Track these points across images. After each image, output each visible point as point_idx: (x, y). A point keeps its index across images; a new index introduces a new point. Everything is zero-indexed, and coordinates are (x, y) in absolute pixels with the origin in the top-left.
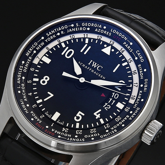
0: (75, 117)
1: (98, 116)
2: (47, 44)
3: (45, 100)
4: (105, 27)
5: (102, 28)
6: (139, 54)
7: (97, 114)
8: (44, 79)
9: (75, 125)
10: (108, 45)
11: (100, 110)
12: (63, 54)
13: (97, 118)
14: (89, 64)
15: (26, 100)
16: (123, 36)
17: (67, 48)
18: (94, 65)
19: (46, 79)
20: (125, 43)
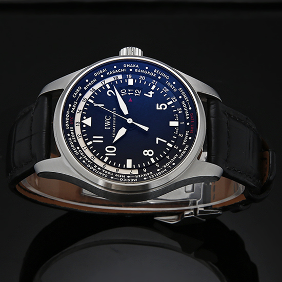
0: (164, 109)
1: (151, 93)
2: (114, 174)
3: (166, 142)
4: (69, 135)
5: (70, 137)
6: (76, 94)
8: (148, 154)
9: (171, 105)
10: (82, 124)
11: (145, 94)
12: (115, 155)
13: (153, 93)
14: (110, 128)
15: (177, 155)
16: (68, 116)
17: (106, 154)
18: (108, 123)
19: (146, 153)
20: (72, 111)
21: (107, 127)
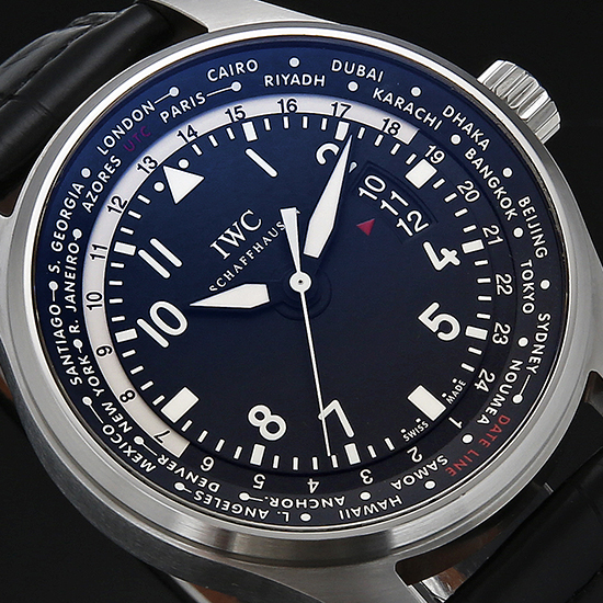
0: (442, 336)
1: (450, 257)
2: (108, 395)
4: (86, 173)
5: (87, 183)
6: (223, 73)
7: (441, 257)
8: (262, 425)
9: (476, 342)
10: (158, 174)
11: (427, 246)
12: (164, 343)
13: (457, 262)
14: (226, 255)
15: (341, 501)
16: (137, 115)
17: (141, 322)
18: (234, 237)
19: (260, 416)
20: (164, 116)
21: (221, 243)
